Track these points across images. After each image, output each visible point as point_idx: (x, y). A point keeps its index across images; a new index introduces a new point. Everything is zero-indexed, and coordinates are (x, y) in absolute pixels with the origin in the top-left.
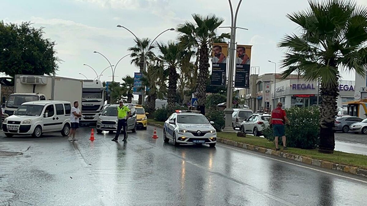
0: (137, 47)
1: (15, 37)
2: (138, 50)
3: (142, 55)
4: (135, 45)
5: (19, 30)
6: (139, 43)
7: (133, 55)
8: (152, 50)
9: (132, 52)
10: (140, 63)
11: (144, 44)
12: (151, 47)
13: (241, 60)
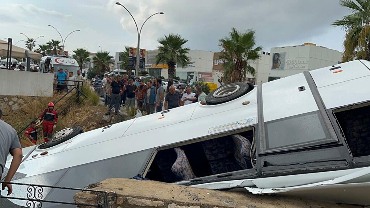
0: (28, 41)
2: (29, 43)
3: (30, 44)
8: (34, 43)
9: (26, 43)
11: (31, 41)
12: (35, 42)
13: (141, 56)
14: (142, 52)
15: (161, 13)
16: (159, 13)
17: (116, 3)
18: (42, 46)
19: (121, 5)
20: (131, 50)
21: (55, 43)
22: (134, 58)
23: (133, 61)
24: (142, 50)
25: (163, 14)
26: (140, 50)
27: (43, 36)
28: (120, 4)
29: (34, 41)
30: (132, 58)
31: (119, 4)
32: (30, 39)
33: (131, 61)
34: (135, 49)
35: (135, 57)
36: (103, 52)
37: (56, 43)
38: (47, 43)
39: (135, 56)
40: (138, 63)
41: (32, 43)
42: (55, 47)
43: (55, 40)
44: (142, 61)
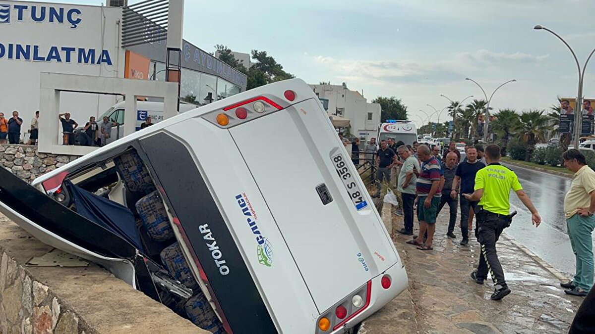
0: (452, 106)
1: (387, 104)
2: (452, 108)
3: (454, 110)
4: (450, 105)
5: (389, 101)
6: (453, 103)
7: (450, 111)
8: (460, 107)
9: (449, 109)
10: (454, 114)
11: (456, 104)
12: (460, 106)
13: (587, 112)
14: (587, 106)
17: (534, 27)
18: (465, 110)
19: (544, 29)
20: (565, 104)
21: (478, 104)
23: (569, 122)
24: (588, 102)
26: (582, 102)
27: (472, 96)
28: (543, 27)
30: (566, 116)
31: (541, 28)
33: (565, 122)
34: (573, 100)
35: (573, 115)
36: (532, 112)
37: (480, 104)
38: (468, 106)
39: (573, 113)
40: (578, 125)
41: (456, 108)
42: (479, 111)
43: (479, 100)
44: (587, 120)
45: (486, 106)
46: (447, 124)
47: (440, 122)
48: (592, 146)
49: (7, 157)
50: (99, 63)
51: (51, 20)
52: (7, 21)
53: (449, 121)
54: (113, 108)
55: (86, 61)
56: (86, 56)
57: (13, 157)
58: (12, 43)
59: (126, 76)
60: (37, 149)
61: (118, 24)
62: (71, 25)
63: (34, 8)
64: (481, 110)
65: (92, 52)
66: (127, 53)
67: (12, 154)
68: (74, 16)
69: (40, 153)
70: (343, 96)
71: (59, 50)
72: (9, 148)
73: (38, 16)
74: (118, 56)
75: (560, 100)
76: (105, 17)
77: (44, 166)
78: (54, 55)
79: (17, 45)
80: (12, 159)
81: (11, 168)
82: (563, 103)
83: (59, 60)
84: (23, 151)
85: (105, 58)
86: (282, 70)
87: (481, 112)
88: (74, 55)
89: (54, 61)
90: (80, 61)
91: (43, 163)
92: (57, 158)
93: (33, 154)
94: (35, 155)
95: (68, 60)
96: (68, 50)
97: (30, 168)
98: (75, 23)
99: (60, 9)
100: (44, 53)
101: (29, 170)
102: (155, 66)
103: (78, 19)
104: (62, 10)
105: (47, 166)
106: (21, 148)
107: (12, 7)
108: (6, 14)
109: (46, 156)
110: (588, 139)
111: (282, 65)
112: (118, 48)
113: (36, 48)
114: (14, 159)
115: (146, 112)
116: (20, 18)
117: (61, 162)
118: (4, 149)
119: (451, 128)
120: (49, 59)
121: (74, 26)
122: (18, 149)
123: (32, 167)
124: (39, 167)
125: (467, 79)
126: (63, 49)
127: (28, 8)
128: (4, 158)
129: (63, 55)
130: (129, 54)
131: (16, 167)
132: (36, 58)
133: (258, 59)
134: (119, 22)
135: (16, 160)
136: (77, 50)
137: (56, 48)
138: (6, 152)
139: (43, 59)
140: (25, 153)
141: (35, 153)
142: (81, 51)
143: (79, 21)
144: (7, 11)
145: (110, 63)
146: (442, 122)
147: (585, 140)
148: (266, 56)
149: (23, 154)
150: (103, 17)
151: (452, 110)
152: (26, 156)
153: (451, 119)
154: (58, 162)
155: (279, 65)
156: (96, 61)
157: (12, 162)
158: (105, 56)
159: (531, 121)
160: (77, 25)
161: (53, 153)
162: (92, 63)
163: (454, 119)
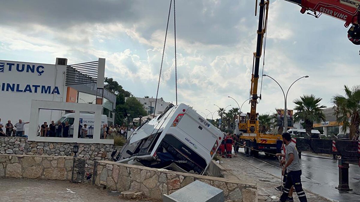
0: (220, 110)
2: (220, 111)
3: (221, 113)
6: (220, 109)
7: (219, 113)
8: (225, 111)
9: (218, 112)
10: (221, 115)
11: (222, 110)
13: (289, 116)
14: (289, 113)
15: (306, 77)
16: (304, 77)
18: (227, 113)
19: (267, 76)
20: (279, 112)
21: (235, 110)
22: (282, 119)
23: (281, 121)
24: (289, 111)
25: (308, 77)
26: (287, 111)
27: (231, 105)
29: (224, 110)
30: (280, 118)
31: (266, 76)
32: (221, 109)
33: (280, 121)
34: (283, 110)
36: (264, 115)
38: (229, 111)
39: (283, 117)
40: (286, 122)
41: (222, 112)
42: (235, 114)
43: (235, 108)
44: (290, 120)
45: (239, 111)
46: (217, 120)
47: (213, 119)
48: (293, 132)
49: (10, 144)
50: (53, 93)
51: (28, 71)
52: (2, 71)
53: (219, 119)
54: (65, 117)
55: (46, 92)
56: (46, 90)
57: (14, 144)
58: (4, 83)
59: (67, 101)
60: (27, 139)
61: (64, 74)
62: (38, 74)
63: (18, 65)
64: (236, 113)
65: (49, 88)
66: (68, 89)
67: (13, 142)
68: (40, 70)
69: (28, 141)
70: (162, 105)
71: (31, 86)
72: (12, 139)
73: (20, 69)
74: (63, 90)
75: (276, 110)
76: (57, 70)
77: (30, 148)
78: (28, 89)
79: (7, 84)
80: (13, 145)
81: (12, 149)
82: (278, 111)
83: (31, 91)
84: (19, 140)
85: (56, 91)
86: (122, 88)
87: (236, 114)
88: (39, 89)
89: (28, 92)
90: (42, 92)
91: (30, 147)
92: (38, 144)
93: (25, 142)
94: (26, 142)
95: (36, 91)
96: (36, 87)
97: (23, 149)
98: (40, 73)
99: (33, 66)
100: (22, 88)
101: (22, 150)
102: (78, 94)
103: (42, 71)
104: (34, 66)
105: (32, 148)
106: (18, 139)
107: (6, 64)
108: (2, 68)
109: (32, 143)
110: (291, 128)
111: (122, 86)
112: (64, 85)
113: (18, 85)
114: (14, 145)
115: (82, 119)
116: (10, 69)
117: (40, 146)
118: (9, 140)
119: (220, 123)
120: (25, 91)
121: (40, 74)
122: (17, 139)
123: (24, 148)
124: (28, 149)
125: (229, 97)
126: (33, 86)
127: (15, 65)
128: (9, 144)
129: (33, 89)
130: (69, 89)
131: (15, 149)
132: (18, 90)
133: (108, 82)
134: (65, 72)
135: (15, 145)
136: (41, 87)
137: (29, 85)
138: (10, 141)
139: (22, 91)
140: (20, 141)
141: (26, 141)
142: (43, 87)
143: (43, 72)
144: (3, 66)
145: (59, 93)
146: (215, 119)
147: (289, 129)
148: (113, 81)
149: (19, 142)
150: (56, 70)
151: (220, 112)
152: (21, 143)
153: (220, 118)
154: (38, 146)
155: (121, 86)
156: (51, 92)
157: (13, 147)
158: (56, 89)
159: (263, 120)
160: (41, 74)
161: (36, 141)
162: (49, 93)
163: (221, 118)
